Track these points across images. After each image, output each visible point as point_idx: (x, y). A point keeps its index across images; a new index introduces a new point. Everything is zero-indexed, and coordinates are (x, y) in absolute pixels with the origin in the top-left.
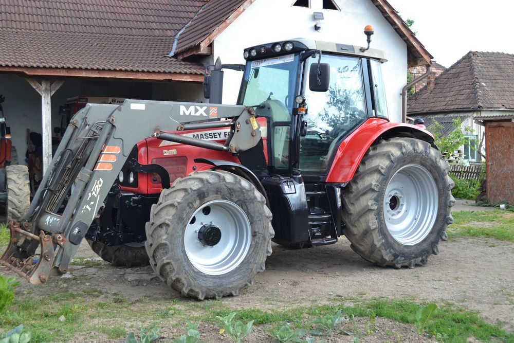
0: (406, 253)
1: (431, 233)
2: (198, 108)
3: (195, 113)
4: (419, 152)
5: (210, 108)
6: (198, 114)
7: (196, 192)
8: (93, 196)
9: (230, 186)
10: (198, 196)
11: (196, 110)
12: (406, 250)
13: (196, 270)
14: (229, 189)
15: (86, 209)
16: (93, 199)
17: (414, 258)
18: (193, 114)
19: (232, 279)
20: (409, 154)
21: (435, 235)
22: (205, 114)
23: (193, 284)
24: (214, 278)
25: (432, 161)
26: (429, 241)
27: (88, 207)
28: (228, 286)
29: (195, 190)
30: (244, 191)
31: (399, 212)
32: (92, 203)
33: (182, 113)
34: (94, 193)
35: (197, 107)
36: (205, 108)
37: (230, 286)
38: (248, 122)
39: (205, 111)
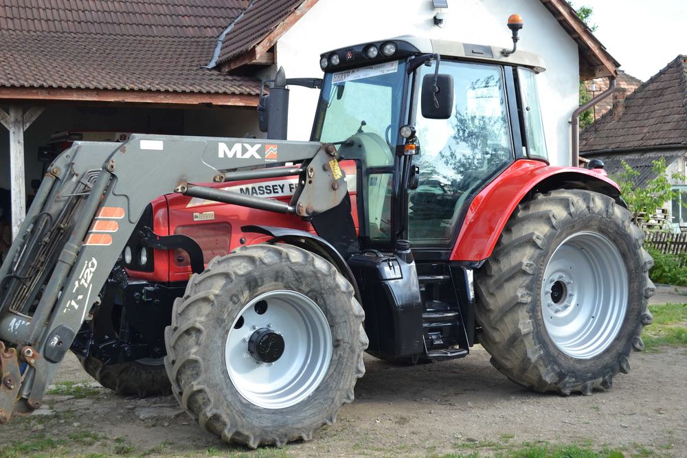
0: (578, 371)
1: (617, 339)
2: (247, 146)
3: (243, 155)
4: (596, 211)
5: (266, 146)
6: (247, 156)
7: (244, 278)
8: (81, 286)
9: (297, 268)
10: (247, 284)
11: (244, 150)
12: (578, 366)
13: (244, 402)
14: (297, 273)
15: (71, 306)
16: (82, 290)
17: (591, 378)
18: (239, 156)
19: (302, 415)
20: (581, 215)
21: (623, 342)
22: (257, 156)
23: (240, 424)
24: (273, 413)
25: (618, 226)
26: (614, 351)
27: (73, 303)
28: (295, 426)
29: (242, 276)
30: (319, 275)
31: (566, 307)
32: (80, 297)
33: (221, 155)
34: (83, 281)
35: (245, 145)
36: (258, 146)
37: (299, 426)
38: (326, 168)
39: (258, 151)
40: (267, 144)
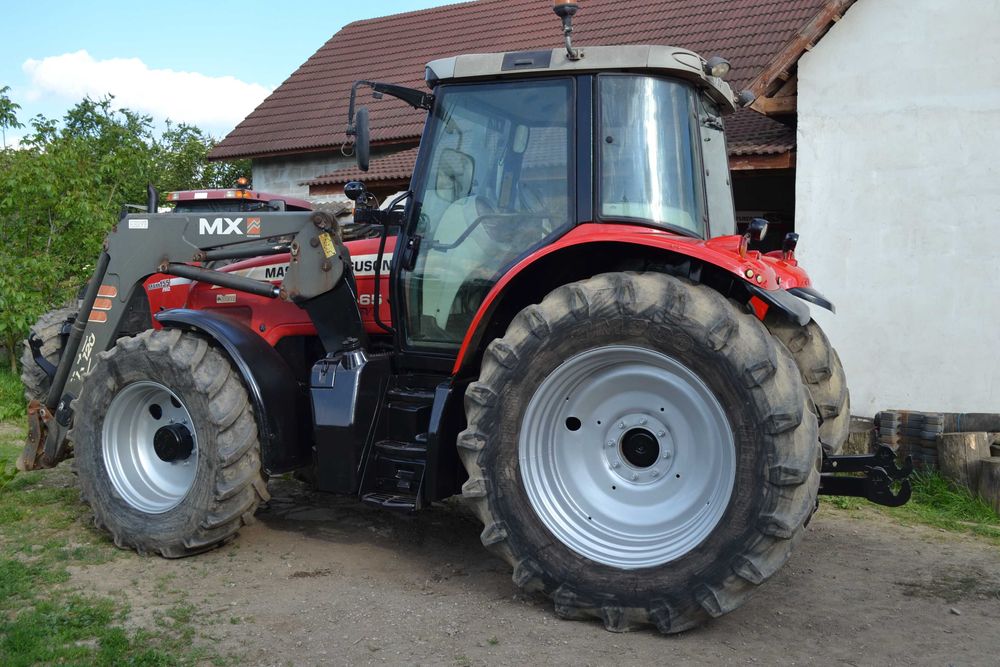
0: (586, 582)
2: (228, 220)
3: (223, 230)
4: (639, 311)
5: (249, 219)
6: (228, 232)
8: (83, 358)
9: (153, 358)
11: (225, 226)
12: (590, 575)
14: (153, 363)
15: (76, 377)
16: (84, 363)
17: (612, 603)
18: (220, 232)
19: (161, 526)
22: (239, 232)
23: (105, 517)
24: (140, 516)
26: (684, 570)
27: (77, 374)
28: (151, 536)
29: (106, 360)
30: (174, 369)
32: (82, 369)
33: (202, 232)
34: (84, 354)
35: (226, 220)
36: (239, 220)
37: (155, 537)
38: (316, 244)
39: (239, 226)
40: (250, 217)
